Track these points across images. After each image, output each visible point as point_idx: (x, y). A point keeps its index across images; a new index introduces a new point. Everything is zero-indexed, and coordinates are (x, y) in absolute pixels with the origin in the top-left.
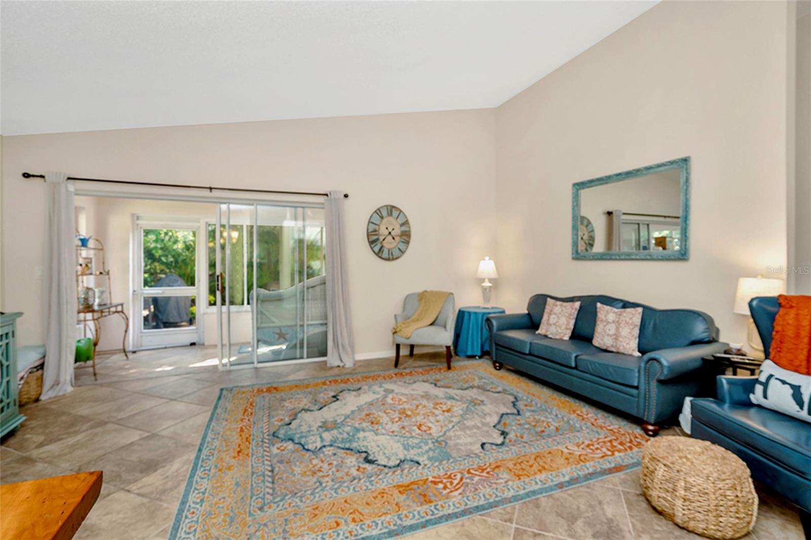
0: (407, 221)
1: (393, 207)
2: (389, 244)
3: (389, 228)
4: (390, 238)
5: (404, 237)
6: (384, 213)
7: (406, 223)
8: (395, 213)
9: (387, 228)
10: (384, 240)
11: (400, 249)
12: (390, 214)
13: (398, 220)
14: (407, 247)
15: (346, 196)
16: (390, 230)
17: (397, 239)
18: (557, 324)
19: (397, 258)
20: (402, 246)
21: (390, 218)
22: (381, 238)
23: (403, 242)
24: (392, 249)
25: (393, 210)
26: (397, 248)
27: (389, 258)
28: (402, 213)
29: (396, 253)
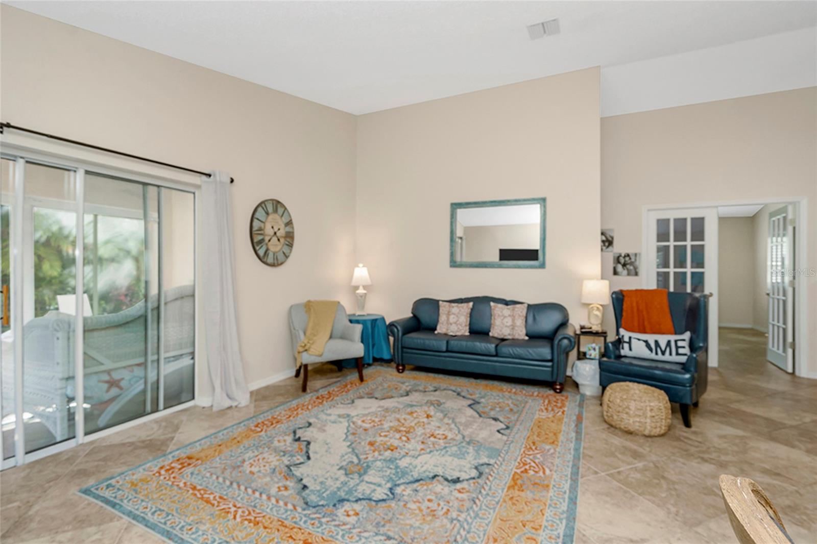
0: (291, 220)
1: (279, 202)
2: (275, 246)
3: (275, 227)
4: (275, 239)
5: (288, 240)
6: (269, 208)
7: (289, 223)
8: (280, 210)
9: (273, 227)
10: (269, 241)
11: (284, 253)
12: (276, 211)
13: (283, 218)
14: (291, 251)
15: (232, 181)
16: (276, 229)
17: (282, 240)
18: (458, 322)
19: (282, 264)
20: (286, 250)
21: (276, 216)
22: (267, 239)
23: (287, 245)
24: (277, 252)
25: (279, 206)
26: (281, 252)
27: (274, 263)
28: (286, 211)
29: (281, 257)
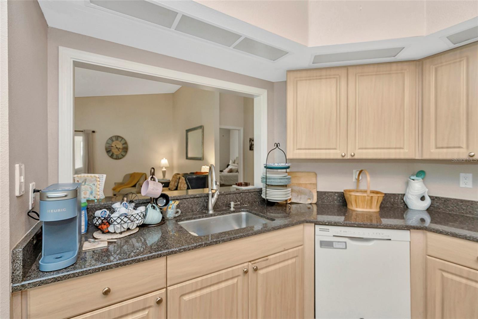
1: (119, 136)
2: (116, 153)
4: (117, 150)
5: (124, 150)
6: (114, 139)
7: (126, 143)
9: (115, 146)
11: (122, 155)
12: (117, 140)
13: (121, 142)
14: (126, 154)
15: (94, 132)
17: (121, 150)
19: (121, 158)
20: (123, 153)
21: (117, 142)
22: (113, 150)
24: (118, 154)
25: (119, 138)
26: (120, 154)
27: (116, 158)
28: (123, 140)
29: (120, 156)
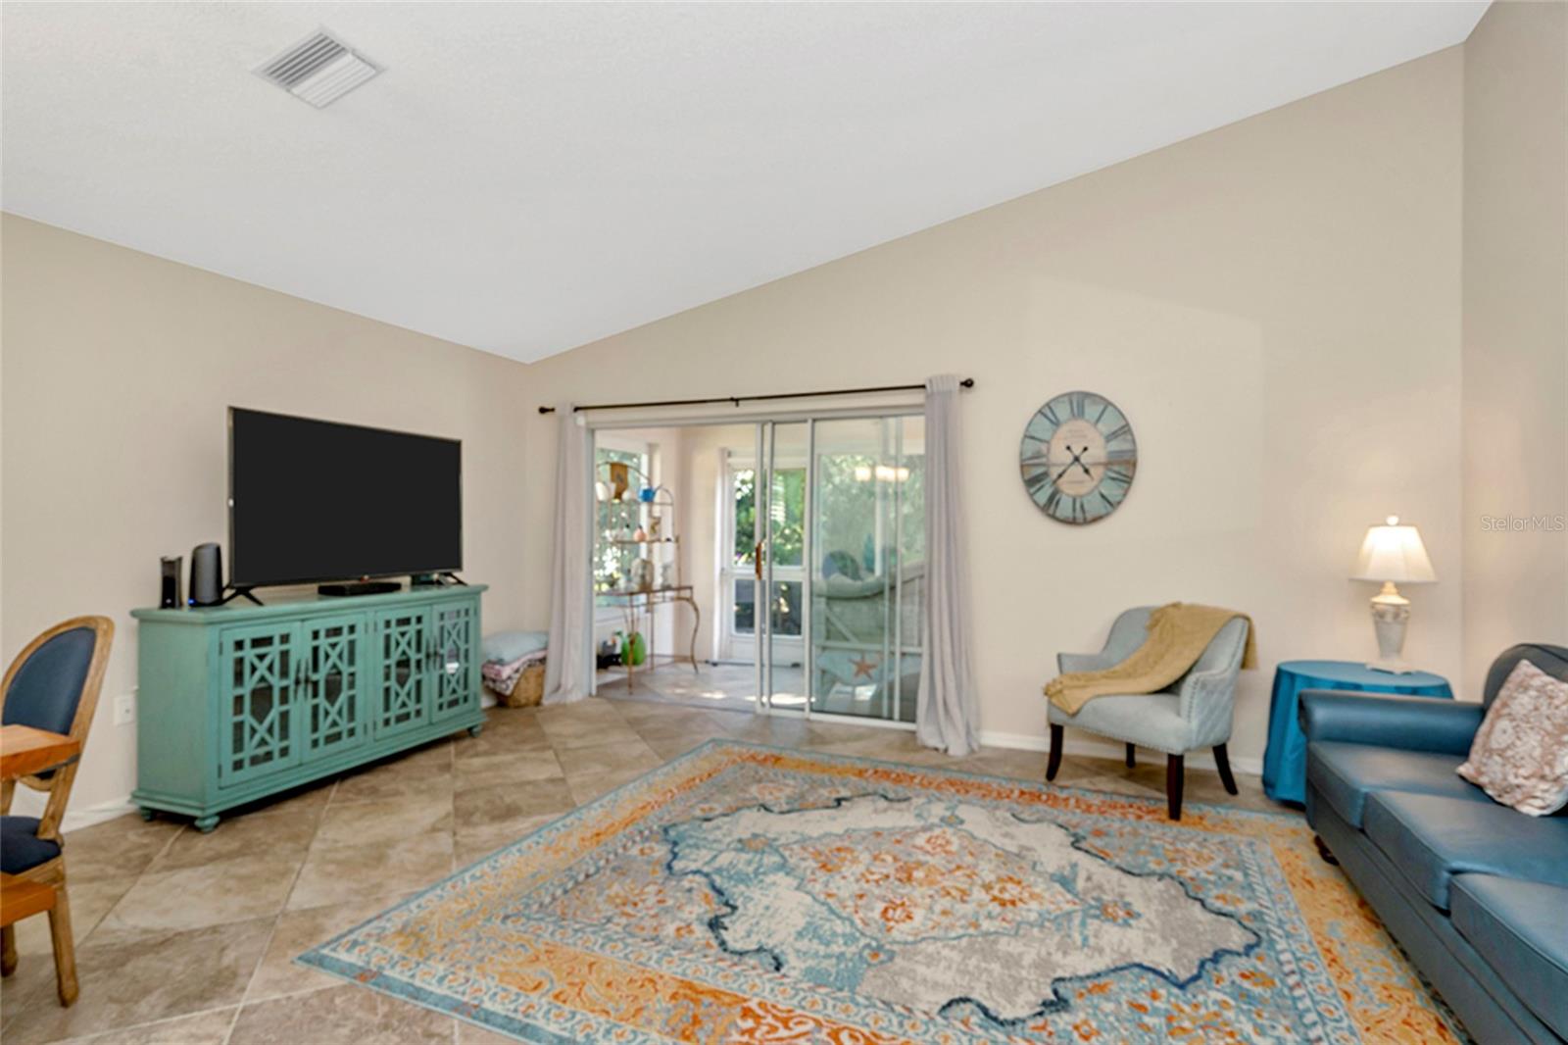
0: (1127, 425)
1: (1087, 395)
2: (1074, 486)
3: (1073, 448)
4: (1077, 469)
5: (1117, 468)
6: (1063, 411)
7: (1123, 432)
8: (1092, 410)
9: (1068, 448)
10: (1060, 476)
12: (1078, 413)
13: (1101, 424)
14: (1127, 491)
15: (968, 384)
16: (1077, 450)
17: (1097, 471)
19: (1096, 519)
20: (1112, 490)
21: (1080, 424)
22: (1054, 472)
23: (1113, 479)
24: (1081, 496)
25: (1088, 402)
26: (1096, 493)
27: (1074, 518)
28: (1110, 408)
29: (1094, 506)
